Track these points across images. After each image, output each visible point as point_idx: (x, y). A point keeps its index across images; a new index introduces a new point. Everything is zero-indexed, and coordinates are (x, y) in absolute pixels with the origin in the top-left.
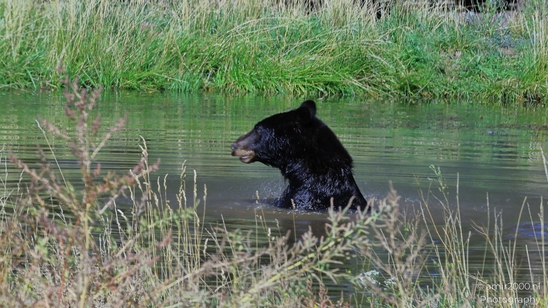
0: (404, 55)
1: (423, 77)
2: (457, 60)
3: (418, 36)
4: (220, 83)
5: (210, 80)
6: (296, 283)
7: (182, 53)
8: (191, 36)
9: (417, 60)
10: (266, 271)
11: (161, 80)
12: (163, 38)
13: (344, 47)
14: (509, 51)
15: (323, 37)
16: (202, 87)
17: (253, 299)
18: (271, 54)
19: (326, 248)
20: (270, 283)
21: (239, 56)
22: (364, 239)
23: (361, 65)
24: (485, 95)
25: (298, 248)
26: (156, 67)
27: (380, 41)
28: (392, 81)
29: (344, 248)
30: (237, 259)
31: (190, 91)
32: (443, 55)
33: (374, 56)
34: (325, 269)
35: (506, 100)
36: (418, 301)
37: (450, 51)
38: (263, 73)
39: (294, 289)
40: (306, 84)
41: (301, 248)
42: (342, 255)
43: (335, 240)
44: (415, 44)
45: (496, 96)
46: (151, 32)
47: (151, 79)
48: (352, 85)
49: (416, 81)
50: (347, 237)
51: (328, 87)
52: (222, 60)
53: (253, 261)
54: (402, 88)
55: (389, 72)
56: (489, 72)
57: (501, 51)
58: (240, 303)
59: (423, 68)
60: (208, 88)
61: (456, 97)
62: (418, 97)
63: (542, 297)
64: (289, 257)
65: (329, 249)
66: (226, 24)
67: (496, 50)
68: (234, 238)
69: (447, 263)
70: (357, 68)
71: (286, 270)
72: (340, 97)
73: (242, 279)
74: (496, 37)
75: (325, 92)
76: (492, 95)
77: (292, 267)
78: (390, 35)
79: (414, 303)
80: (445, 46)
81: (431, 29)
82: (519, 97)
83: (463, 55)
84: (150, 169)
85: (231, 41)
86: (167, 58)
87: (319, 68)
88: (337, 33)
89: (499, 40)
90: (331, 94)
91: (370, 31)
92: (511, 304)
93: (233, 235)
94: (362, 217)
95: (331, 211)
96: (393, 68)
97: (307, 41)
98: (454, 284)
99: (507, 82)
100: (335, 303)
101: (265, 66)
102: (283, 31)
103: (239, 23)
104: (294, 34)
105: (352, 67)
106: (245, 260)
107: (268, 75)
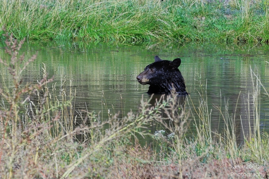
0: (176, 19)
1: (186, 30)
2: (203, 22)
3: (182, 9)
4: (81, 36)
5: (76, 34)
6: (124, 138)
7: (61, 20)
8: (66, 11)
9: (182, 22)
10: (108, 132)
11: (51, 34)
12: (51, 13)
13: (145, 15)
14: (230, 16)
15: (134, 11)
16: (72, 38)
17: (101, 146)
18: (107, 20)
19: (139, 120)
20: (110, 138)
21: (91, 22)
22: (159, 116)
23: (154, 24)
24: (217, 39)
25: (125, 120)
26: (48, 28)
27: (163, 12)
28: (170, 33)
29: (148, 120)
30: (93, 126)
31: (66, 40)
32: (195, 19)
33: (160, 20)
34: (138, 131)
35: (229, 41)
36: (185, 145)
37: (199, 16)
38: (103, 30)
39: (123, 141)
40: (125, 35)
41: (126, 120)
42: (146, 124)
43: (144, 116)
44: (181, 14)
45: (223, 40)
46: (46, 10)
47: (46, 34)
48: (149, 35)
49: (182, 33)
50: (150, 115)
51: (137, 36)
52: (82, 24)
53: (101, 127)
54: (175, 36)
55: (168, 28)
56: (219, 27)
57: (225, 16)
58: (95, 149)
59: (185, 26)
60: (75, 38)
61: (202, 40)
62: (183, 41)
63: (249, 142)
64: (120, 124)
65: (141, 121)
66: (84, 5)
67: (223, 16)
68: (92, 115)
69: (200, 125)
70: (152, 26)
71: (118, 131)
72: (143, 41)
73: (96, 136)
74: (222, 9)
75: (135, 39)
76: (221, 39)
77: (122, 130)
78: (168, 9)
79: (183, 147)
80: (196, 14)
81: (189, 6)
82: (235, 39)
83: (206, 19)
84: (49, 81)
85: (87, 14)
86: (54, 23)
87: (132, 27)
88: (141, 8)
89: (224, 11)
90: (139, 41)
91: (158, 7)
92: (233, 146)
93: (91, 114)
94: (158, 104)
95: (142, 101)
96: (170, 25)
97: (126, 13)
98: (204, 136)
99: (228, 32)
100: (143, 147)
101: (104, 26)
102: (113, 8)
103: (91, 4)
104: (119, 10)
105: (149, 26)
106: (97, 127)
107: (106, 31)
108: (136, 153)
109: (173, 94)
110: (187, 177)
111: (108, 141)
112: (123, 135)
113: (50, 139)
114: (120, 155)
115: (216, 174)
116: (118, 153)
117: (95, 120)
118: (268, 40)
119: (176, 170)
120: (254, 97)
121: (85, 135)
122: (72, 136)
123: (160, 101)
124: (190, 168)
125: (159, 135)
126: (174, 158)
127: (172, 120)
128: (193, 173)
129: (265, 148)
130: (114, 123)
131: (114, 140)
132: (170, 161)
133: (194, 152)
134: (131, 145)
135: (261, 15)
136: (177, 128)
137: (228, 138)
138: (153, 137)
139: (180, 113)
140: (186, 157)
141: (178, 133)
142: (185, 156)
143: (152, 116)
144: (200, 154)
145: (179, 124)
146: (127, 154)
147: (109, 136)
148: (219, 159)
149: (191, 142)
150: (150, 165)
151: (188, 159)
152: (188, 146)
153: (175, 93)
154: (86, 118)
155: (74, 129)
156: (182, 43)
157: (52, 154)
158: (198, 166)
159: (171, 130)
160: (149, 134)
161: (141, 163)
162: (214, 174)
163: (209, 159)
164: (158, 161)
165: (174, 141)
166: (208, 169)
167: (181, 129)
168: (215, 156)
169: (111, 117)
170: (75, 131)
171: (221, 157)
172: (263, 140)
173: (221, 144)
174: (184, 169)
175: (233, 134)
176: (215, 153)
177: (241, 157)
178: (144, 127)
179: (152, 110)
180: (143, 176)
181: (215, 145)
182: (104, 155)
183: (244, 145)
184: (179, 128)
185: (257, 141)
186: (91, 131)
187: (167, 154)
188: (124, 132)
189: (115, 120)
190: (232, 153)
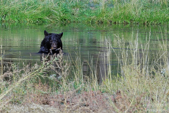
0: (62, 10)
1: (68, 16)
2: (77, 11)
3: (66, 4)
4: (7, 19)
5: (4, 18)
6: (33, 79)
9: (66, 11)
10: (23, 75)
13: (44, 8)
14: (93, 8)
15: (38, 5)
16: (2, 21)
17: (19, 84)
18: (22, 10)
19: (41, 68)
20: (25, 79)
21: (13, 11)
22: (53, 66)
23: (49, 13)
24: (86, 21)
27: (54, 6)
28: (59, 18)
29: (47, 68)
30: (14, 72)
32: (73, 10)
33: (53, 10)
34: (41, 75)
35: (92, 23)
36: (68, 83)
38: (20, 16)
39: (32, 81)
40: (33, 19)
41: (34, 68)
42: (45, 71)
43: (44, 66)
44: (65, 7)
45: (89, 22)
48: (47, 19)
49: (66, 18)
50: (48, 65)
52: (7, 12)
53: (19, 72)
54: (61, 20)
55: (58, 15)
56: (87, 14)
57: (91, 8)
58: (16, 85)
59: (67, 14)
60: (3, 21)
61: (77, 22)
62: (66, 22)
63: (105, 81)
64: (30, 71)
65: (42, 69)
66: (9, 2)
67: (89, 8)
68: (14, 66)
69: (76, 71)
70: (48, 14)
71: (29, 75)
72: (43, 23)
73: (16, 78)
74: (89, 4)
75: (39, 21)
77: (31, 74)
78: (58, 4)
79: (67, 84)
80: (74, 7)
81: (70, 2)
82: (96, 22)
83: (79, 9)
85: (10, 7)
87: (36, 14)
88: (42, 3)
90: (41, 22)
91: (52, 3)
92: (96, 83)
93: (13, 65)
94: (52, 59)
95: (43, 57)
96: (59, 13)
97: (33, 6)
98: (78, 78)
99: (93, 17)
100: (43, 84)
101: (20, 14)
102: (26, 3)
103: (13, 1)
104: (29, 4)
105: (46, 14)
106: (17, 72)
107: (22, 17)
108: (40, 88)
109: (60, 53)
110: (69, 101)
111: (23, 81)
112: (32, 77)
114: (30, 89)
115: (86, 100)
116: (29, 87)
117: (16, 68)
118: (115, 22)
119: (62, 97)
121: (10, 77)
122: (2, 78)
124: (71, 96)
125: (52, 77)
126: (62, 91)
127: (60, 68)
128: (72, 99)
129: (114, 85)
130: (27, 70)
131: (27, 80)
132: (59, 93)
133: (73, 87)
134: (36, 83)
135: (111, 7)
136: (63, 73)
137: (93, 79)
138: (49, 78)
139: (65, 64)
141: (63, 76)
142: (68, 89)
143: (49, 66)
144: (77, 88)
145: (64, 71)
146: (34, 88)
147: (24, 78)
149: (71, 81)
150: (47, 94)
151: (69, 91)
152: (69, 84)
153: (62, 53)
154: (10, 67)
155: (3, 74)
158: (75, 95)
159: (60, 74)
160: (47, 76)
161: (43, 93)
162: (84, 100)
163: (82, 91)
164: (52, 92)
165: (61, 81)
166: (81, 97)
168: (85, 89)
169: (25, 66)
170: (4, 75)
171: (88, 90)
172: (113, 80)
173: (89, 82)
174: (67, 97)
175: (96, 76)
176: (85, 88)
177: (100, 90)
178: (44, 73)
179: (49, 62)
180: (43, 101)
181: (85, 82)
182: (21, 89)
183: (102, 83)
184: (64, 73)
185: (110, 81)
186: (13, 75)
187: (57, 88)
188: (32, 75)
189: (27, 69)
190: (95, 88)
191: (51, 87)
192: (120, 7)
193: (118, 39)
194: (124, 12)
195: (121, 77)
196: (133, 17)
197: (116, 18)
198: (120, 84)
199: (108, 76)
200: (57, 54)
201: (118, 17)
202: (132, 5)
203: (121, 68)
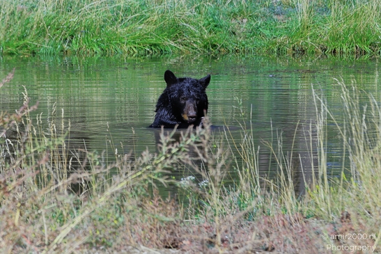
0: (206, 22)
1: (220, 38)
2: (244, 25)
3: (215, 9)
4: (76, 48)
5: (68, 45)
6: (138, 187)
7: (47, 27)
8: (54, 14)
9: (216, 26)
10: (116, 178)
11: (33, 46)
12: (33, 16)
13: (163, 18)
14: (281, 17)
15: (148, 12)
16: (62, 51)
17: (107, 199)
18: (111, 25)
19: (159, 161)
20: (119, 187)
21: (88, 28)
22: (186, 155)
23: (175, 31)
24: (265, 50)
26: (29, 37)
27: (188, 13)
28: (198, 41)
29: (172, 161)
30: (95, 171)
31: (54, 54)
32: (234, 21)
33: (185, 24)
34: (158, 177)
35: (280, 52)
36: (223, 197)
37: (239, 18)
38: (106, 39)
39: (137, 192)
40: (136, 46)
41: (140, 162)
42: (170, 167)
43: (165, 156)
44: (214, 15)
45: (273, 50)
46: (25, 12)
47: (26, 46)
48: (170, 45)
49: (215, 41)
50: (174, 154)
51: (152, 47)
52: (76, 31)
53: (106, 172)
54: (205, 47)
55: (196, 35)
56: (267, 32)
57: (275, 17)
58: (98, 202)
59: (220, 31)
60: (67, 51)
61: (244, 51)
62: (217, 52)
63: (312, 191)
65: (161, 162)
66: (78, 5)
67: (272, 17)
68: (92, 156)
69: (243, 168)
70: (173, 33)
71: (130, 178)
72: (162, 54)
73: (99, 186)
74: (271, 8)
75: (151, 51)
76: (269, 49)
77: (135, 176)
78: (196, 8)
79: (221, 198)
80: (235, 15)
81: (225, 3)
82: (289, 50)
83: (248, 21)
84: (32, 109)
85: (82, 17)
86: (36, 30)
87: (146, 34)
88: (158, 8)
89: (274, 9)
90: (155, 52)
91: (181, 6)
92: (290, 196)
93: (91, 154)
94: (184, 139)
95: (162, 136)
96: (199, 32)
97: (136, 15)
98: (249, 183)
99: (280, 40)
100: (165, 200)
101: (107, 34)
102: (119, 8)
103: (88, 3)
104: (127, 10)
105: (169, 33)
106: (101, 172)
107: (110, 40)
108: (156, 209)
109: (205, 125)
110: (226, 240)
111: (117, 192)
112: (137, 183)
113: (36, 190)
114: (133, 211)
115: (268, 236)
116: (130, 208)
117: (98, 163)
118: (335, 50)
119: (211, 231)
120: (318, 128)
121: (84, 185)
122: (65, 186)
123: (187, 135)
124: (231, 228)
125: (186, 182)
126: (209, 214)
127: (205, 161)
128: (235, 235)
129: (334, 199)
130: (124, 167)
131: (124, 191)
132: (202, 220)
133: (236, 206)
134: (148, 196)
135: (325, 15)
136: (212, 172)
137: (282, 185)
138: (178, 185)
139: (216, 151)
140: (225, 214)
141: (213, 179)
142: (224, 211)
143: (177, 155)
146: (143, 209)
147: (117, 185)
148: (271, 215)
149: (231, 193)
150: (175, 224)
151: (227, 216)
152: (227, 198)
154: (85, 161)
155: (68, 176)
156: (216, 55)
157: (39, 212)
158: (242, 226)
159: (203, 174)
160: (172, 181)
161: (162, 222)
162: (264, 235)
163: (257, 214)
164: (187, 219)
165: (208, 191)
166: (256, 228)
167: (217, 173)
168: (266, 211)
170: (70, 179)
171: (273, 213)
172: (332, 188)
173: (273, 194)
174: (223, 231)
175: (290, 179)
176: (266, 206)
177: (301, 211)
178: (166, 171)
179: (177, 147)
180: (165, 240)
181: (265, 195)
182: (111, 211)
183: (306, 196)
184: (214, 172)
185: (324, 189)
186: (93, 179)
187: (199, 209)
188: (138, 179)
189: (126, 163)
190: (288, 207)
191: (184, 207)
192: (346, 15)
193: (343, 90)
194: (356, 26)
195: (350, 180)
196: (377, 37)
197: (337, 39)
198: (349, 196)
199: (320, 177)
200: (195, 128)
201: (340, 37)
202: (375, 8)
203: (351, 157)
